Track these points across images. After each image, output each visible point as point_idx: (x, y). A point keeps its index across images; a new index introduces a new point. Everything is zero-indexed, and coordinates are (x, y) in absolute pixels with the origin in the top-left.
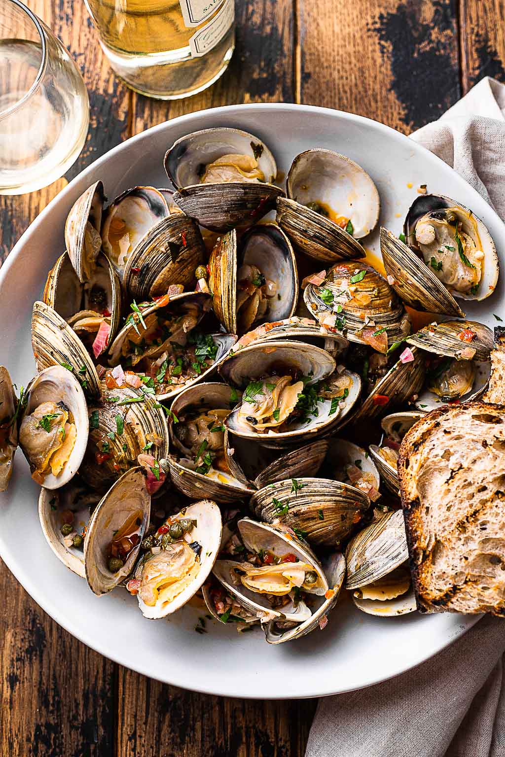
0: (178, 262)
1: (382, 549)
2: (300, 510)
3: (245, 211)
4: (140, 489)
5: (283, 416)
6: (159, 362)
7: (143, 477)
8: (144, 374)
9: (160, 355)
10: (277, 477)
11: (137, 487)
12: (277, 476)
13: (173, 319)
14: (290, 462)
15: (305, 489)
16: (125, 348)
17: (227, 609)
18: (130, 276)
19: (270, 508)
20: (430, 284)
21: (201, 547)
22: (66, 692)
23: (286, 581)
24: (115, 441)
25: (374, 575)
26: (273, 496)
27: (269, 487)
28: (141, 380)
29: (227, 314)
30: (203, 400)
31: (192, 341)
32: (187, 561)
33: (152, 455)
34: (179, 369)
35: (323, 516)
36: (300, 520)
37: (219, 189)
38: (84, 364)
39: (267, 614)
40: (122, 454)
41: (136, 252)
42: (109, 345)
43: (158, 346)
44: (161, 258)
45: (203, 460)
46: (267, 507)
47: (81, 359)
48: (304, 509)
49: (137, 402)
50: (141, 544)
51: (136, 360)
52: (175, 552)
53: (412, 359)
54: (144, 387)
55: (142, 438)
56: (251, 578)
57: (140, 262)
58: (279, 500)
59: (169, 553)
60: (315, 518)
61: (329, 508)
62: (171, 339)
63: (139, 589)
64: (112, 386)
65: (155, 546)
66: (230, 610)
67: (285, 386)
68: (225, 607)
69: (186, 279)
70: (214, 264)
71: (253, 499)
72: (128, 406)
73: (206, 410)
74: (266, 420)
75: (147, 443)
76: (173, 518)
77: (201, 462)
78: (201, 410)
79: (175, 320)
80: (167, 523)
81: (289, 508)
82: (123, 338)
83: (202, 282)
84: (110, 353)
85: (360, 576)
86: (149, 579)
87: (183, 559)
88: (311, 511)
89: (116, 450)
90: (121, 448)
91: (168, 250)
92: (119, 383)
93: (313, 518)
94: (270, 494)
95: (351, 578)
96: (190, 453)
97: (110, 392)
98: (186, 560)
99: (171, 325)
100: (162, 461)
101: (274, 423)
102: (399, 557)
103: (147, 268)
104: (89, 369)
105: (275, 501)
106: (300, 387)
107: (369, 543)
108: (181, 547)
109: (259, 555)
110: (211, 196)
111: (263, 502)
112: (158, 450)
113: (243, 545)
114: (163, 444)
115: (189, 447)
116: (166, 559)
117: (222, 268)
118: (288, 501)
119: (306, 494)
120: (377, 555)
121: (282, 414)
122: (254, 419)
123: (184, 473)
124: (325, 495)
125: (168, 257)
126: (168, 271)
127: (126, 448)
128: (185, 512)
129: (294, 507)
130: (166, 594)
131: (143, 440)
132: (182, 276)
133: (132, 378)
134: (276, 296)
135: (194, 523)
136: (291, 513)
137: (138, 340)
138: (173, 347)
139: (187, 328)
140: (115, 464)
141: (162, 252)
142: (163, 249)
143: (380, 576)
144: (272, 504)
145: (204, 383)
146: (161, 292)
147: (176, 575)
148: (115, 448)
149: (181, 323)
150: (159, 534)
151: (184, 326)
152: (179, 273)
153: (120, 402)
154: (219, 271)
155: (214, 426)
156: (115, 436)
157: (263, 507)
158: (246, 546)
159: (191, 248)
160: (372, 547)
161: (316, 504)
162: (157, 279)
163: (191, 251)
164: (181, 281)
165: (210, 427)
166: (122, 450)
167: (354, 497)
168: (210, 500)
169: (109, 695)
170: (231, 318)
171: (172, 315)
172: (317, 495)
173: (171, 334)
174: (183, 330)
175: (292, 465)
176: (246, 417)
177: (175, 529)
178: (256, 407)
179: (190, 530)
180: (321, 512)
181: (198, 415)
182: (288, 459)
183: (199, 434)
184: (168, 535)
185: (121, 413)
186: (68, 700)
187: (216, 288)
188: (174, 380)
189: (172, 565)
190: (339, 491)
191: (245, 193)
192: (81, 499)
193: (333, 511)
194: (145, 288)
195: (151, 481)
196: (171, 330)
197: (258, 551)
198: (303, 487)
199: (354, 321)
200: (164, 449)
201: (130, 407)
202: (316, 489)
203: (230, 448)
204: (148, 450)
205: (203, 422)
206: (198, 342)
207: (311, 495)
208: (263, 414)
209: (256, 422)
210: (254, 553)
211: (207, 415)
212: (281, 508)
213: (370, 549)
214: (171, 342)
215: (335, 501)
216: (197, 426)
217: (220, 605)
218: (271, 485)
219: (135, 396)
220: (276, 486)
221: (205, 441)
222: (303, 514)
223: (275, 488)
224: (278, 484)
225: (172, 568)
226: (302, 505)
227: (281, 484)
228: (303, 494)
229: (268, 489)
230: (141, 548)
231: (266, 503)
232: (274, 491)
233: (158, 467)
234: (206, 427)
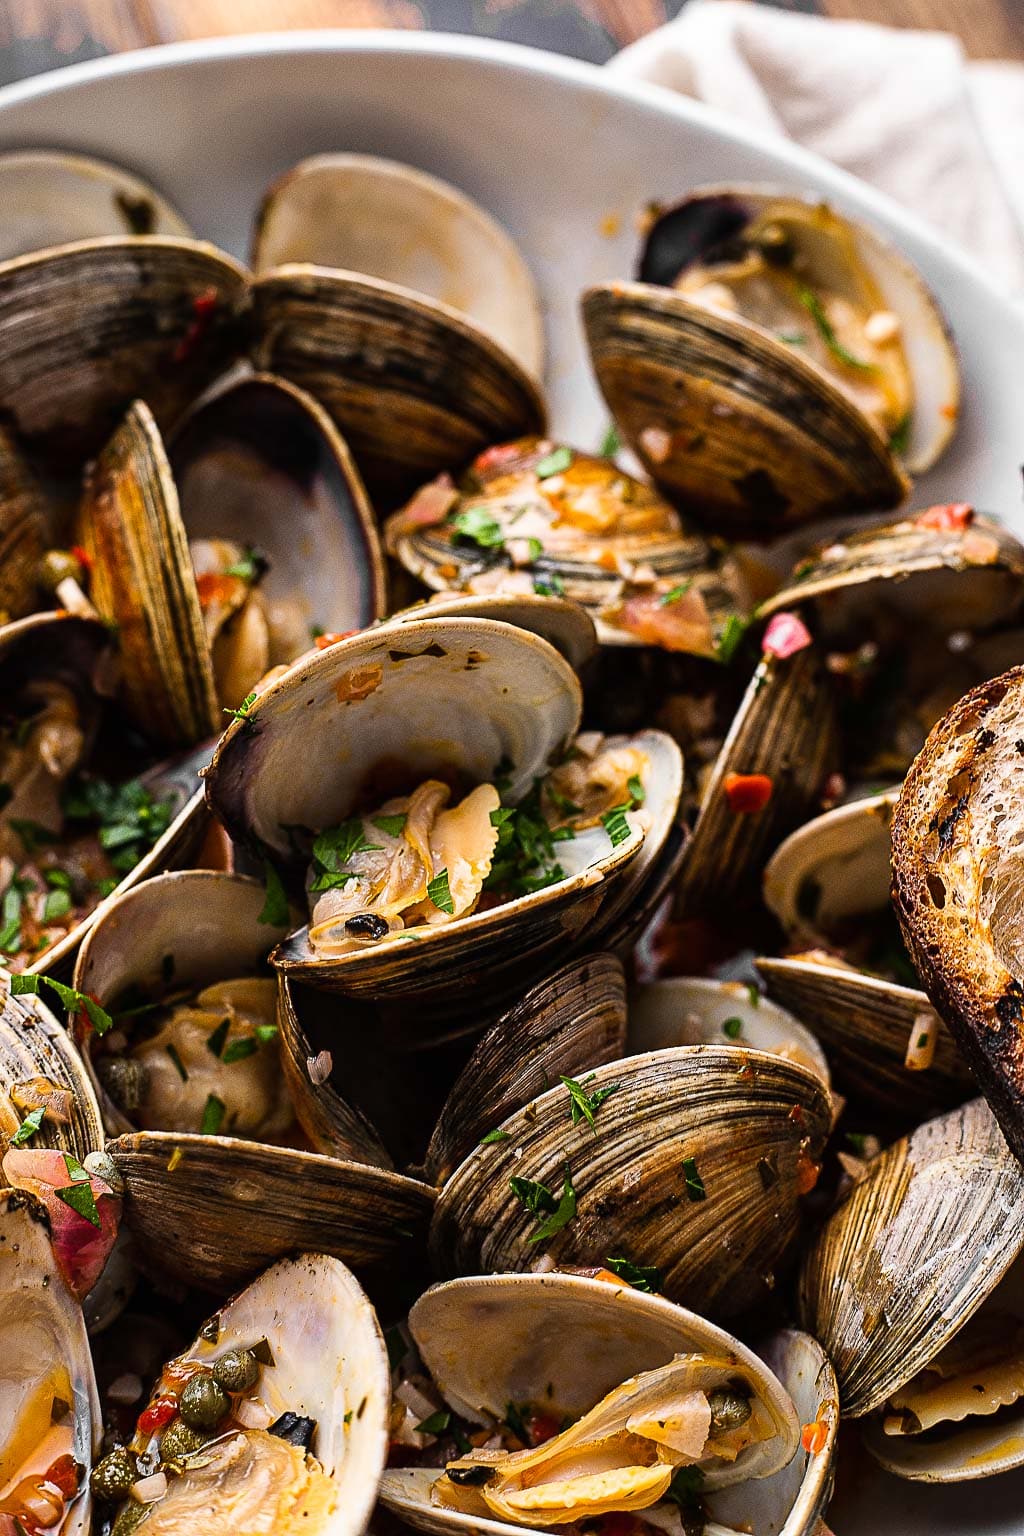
1: (937, 1226)
2: (617, 1188)
3: (155, 346)
4: (40, 1282)
5: (465, 896)
7: (40, 1232)
10: (506, 1097)
11: (26, 1273)
12: (504, 1088)
14: (537, 1028)
15: (615, 1103)
19: (510, 1224)
20: (789, 389)
21: (312, 1424)
25: (946, 1316)
26: (508, 1174)
27: (486, 1147)
29: (178, 666)
30: (168, 963)
31: (77, 810)
32: (276, 1477)
34: (60, 898)
35: (699, 1182)
36: (626, 1227)
37: (60, 273)
46: (497, 1227)
48: (629, 1177)
50: (92, 1481)
52: (223, 1464)
53: (803, 639)
55: (1, 1108)
56: (518, 1484)
58: (535, 1180)
59: (201, 1474)
60: (676, 1202)
61: (717, 1149)
62: (12, 810)
65: (140, 1477)
67: (436, 814)
70: (96, 526)
71: (439, 1215)
73: (187, 991)
74: (413, 919)
75: (22, 1117)
76: (178, 1366)
78: (171, 997)
79: (12, 736)
80: (163, 1390)
81: (579, 1196)
83: (68, 590)
85: (893, 1348)
87: (262, 1477)
88: (657, 1179)
93: (670, 1204)
94: (499, 1171)
95: (860, 1372)
98: (273, 1474)
100: (97, 1159)
101: (440, 924)
102: (1007, 1226)
105: (522, 1187)
106: (488, 799)
107: (878, 1234)
108: (240, 1446)
109: (508, 1423)
110: (40, 301)
111: (480, 1212)
112: (67, 1133)
113: (444, 1407)
114: (78, 1112)
116: (200, 1496)
117: (126, 519)
118: (564, 1170)
119: (622, 1120)
120: (925, 1253)
121: (461, 887)
122: (375, 917)
123: (188, 1157)
124: (688, 1105)
128: (215, 1329)
129: (591, 1184)
131: (5, 1110)
135: (262, 1354)
136: (587, 1213)
139: (56, 758)
143: (969, 1311)
144: (515, 1202)
145: (166, 874)
149: (29, 744)
150: (146, 1438)
151: (46, 750)
155: (230, 1040)
158: (455, 1404)
160: (896, 1239)
161: (667, 1147)
165: (216, 1043)
167: (780, 1088)
168: (293, 1255)
170: (192, 672)
172: (663, 1113)
174: (46, 767)
175: (547, 1039)
176: (342, 926)
177: (199, 1394)
178: (364, 888)
179: (252, 1382)
180: (688, 1169)
181: (167, 1013)
182: (530, 1014)
183: (185, 1077)
184: (180, 1427)
187: (121, 593)
189: (231, 1508)
190: (730, 1078)
191: (145, 278)
193: (730, 1157)
195: (72, 1247)
197: (501, 1413)
198: (604, 1101)
199: (588, 577)
200: (86, 1127)
202: (651, 1092)
203: (315, 1054)
204: (31, 1140)
205: (189, 1029)
207: (639, 1121)
209: (379, 926)
210: (487, 1425)
211: (195, 1006)
212: (550, 1206)
213: (892, 1246)
214: (14, 825)
215: (726, 1116)
216: (172, 1051)
218: (492, 1137)
220: (510, 1131)
221: (212, 1098)
222: (631, 1196)
223: (507, 1141)
224: (515, 1122)
225: (231, 1519)
226: (621, 1164)
227: (528, 1116)
228: (614, 1124)
229: (484, 1156)
230: (94, 1496)
231: (489, 1211)
232: (509, 1151)
233: (86, 1177)
234: (204, 1049)
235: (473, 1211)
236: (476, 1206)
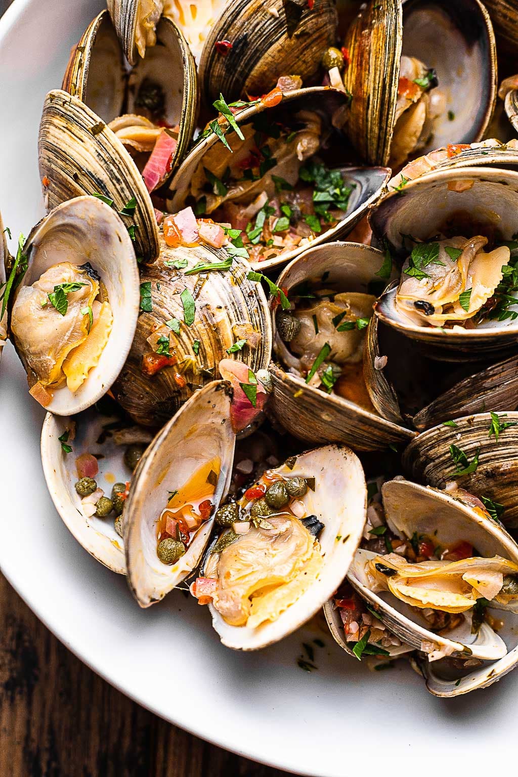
0: (298, 37)
2: (498, 468)
4: (221, 421)
5: (476, 304)
6: (250, 210)
7: (228, 399)
8: (229, 226)
9: (251, 199)
10: (462, 409)
11: (216, 417)
12: (463, 405)
13: (282, 135)
14: (488, 383)
15: (511, 430)
16: (197, 184)
17: (363, 633)
18: (213, 56)
19: (444, 462)
21: (322, 526)
22: (69, 755)
23: (466, 588)
24: (178, 335)
26: (451, 442)
27: (443, 428)
28: (226, 234)
29: (376, 130)
30: (326, 275)
32: (298, 547)
33: (243, 361)
34: (285, 222)
36: (496, 486)
38: (133, 195)
39: (439, 646)
40: (192, 358)
41: (228, 14)
42: (172, 172)
43: (254, 180)
44: (270, 26)
45: (321, 379)
46: (437, 461)
47: (128, 187)
48: (506, 465)
49: (219, 271)
50: (217, 516)
51: (214, 205)
52: (277, 532)
54: (230, 245)
55: (227, 334)
56: (405, 582)
57: (232, 31)
58: (461, 449)
59: (266, 533)
62: (274, 171)
63: (214, 596)
64: (175, 241)
65: (238, 520)
66: (368, 635)
67: (477, 253)
68: (360, 631)
69: (307, 68)
70: (357, 44)
71: (412, 445)
72: (204, 276)
73: (330, 292)
74: (448, 309)
75: (235, 341)
76: (271, 473)
77: (317, 381)
78: (321, 293)
79: (285, 138)
80: (261, 482)
81: (479, 464)
82: (197, 161)
83: (334, 73)
84: (172, 187)
86: (232, 579)
87: (292, 546)
89: (182, 351)
90: (190, 347)
91: (282, 14)
92: (189, 237)
94: (447, 439)
96: (299, 366)
97: (171, 252)
99: (277, 146)
100: (263, 374)
101: (459, 314)
103: (243, 42)
104: (142, 205)
105: (455, 451)
106: (504, 254)
108: (287, 525)
109: (411, 541)
111: (432, 452)
112: (253, 354)
113: (385, 524)
114: (261, 345)
115: (298, 356)
116: (262, 544)
117: (373, 48)
118: (477, 451)
119: (512, 439)
121: (474, 300)
122: (430, 305)
123: (305, 394)
125: (281, 25)
126: (279, 51)
127: (199, 350)
128: (293, 463)
129: (487, 461)
130: (266, 606)
131: (228, 334)
132: (300, 63)
133: (211, 230)
134: (445, 116)
135: (310, 484)
136: (481, 472)
137: (218, 169)
138: (276, 187)
139: (303, 153)
140: (178, 376)
141: (273, 16)
142: (274, 10)
144: (449, 455)
145: (338, 242)
146: (263, 87)
147: (282, 572)
148: (179, 347)
149: (293, 143)
150: (247, 500)
151: (300, 148)
152: (298, 57)
153: (189, 269)
154: (366, 55)
155: (344, 321)
156: (180, 325)
157: (431, 459)
158: (390, 526)
159: (319, 15)
162: (259, 65)
163: (320, 20)
164: (298, 71)
165: (336, 321)
166: (191, 352)
168: (339, 444)
169: (140, 761)
170: (382, 135)
171: (280, 128)
173: (275, 162)
174: (297, 156)
175: (491, 389)
176: (412, 302)
177: (277, 492)
178: (430, 285)
179: (299, 495)
181: (318, 299)
182: (487, 377)
183: (317, 332)
184: (263, 503)
185: (191, 287)
186: (73, 768)
187: (359, 83)
188: (277, 241)
189: (274, 556)
192: (110, 435)
194: (237, 80)
195: (239, 409)
196: (275, 155)
197: (409, 535)
198: (507, 428)
200: (263, 354)
201: (207, 278)
203: (380, 356)
204: (236, 353)
205: (326, 311)
206: (318, 179)
208: (442, 298)
209: (430, 309)
210: (402, 538)
211: (332, 300)
212: (466, 464)
214: (274, 178)
216: (315, 318)
217: (353, 627)
218: (449, 423)
219: (215, 260)
220: (459, 424)
221: (327, 345)
222: (503, 474)
223: (455, 428)
224: (462, 421)
225: (272, 561)
226: (504, 458)
227: (469, 421)
228: (508, 440)
229: (442, 430)
230: (215, 523)
231: (435, 453)
232: (455, 432)
233: (256, 383)
234: (330, 322)
235: (428, 450)
236: (431, 449)
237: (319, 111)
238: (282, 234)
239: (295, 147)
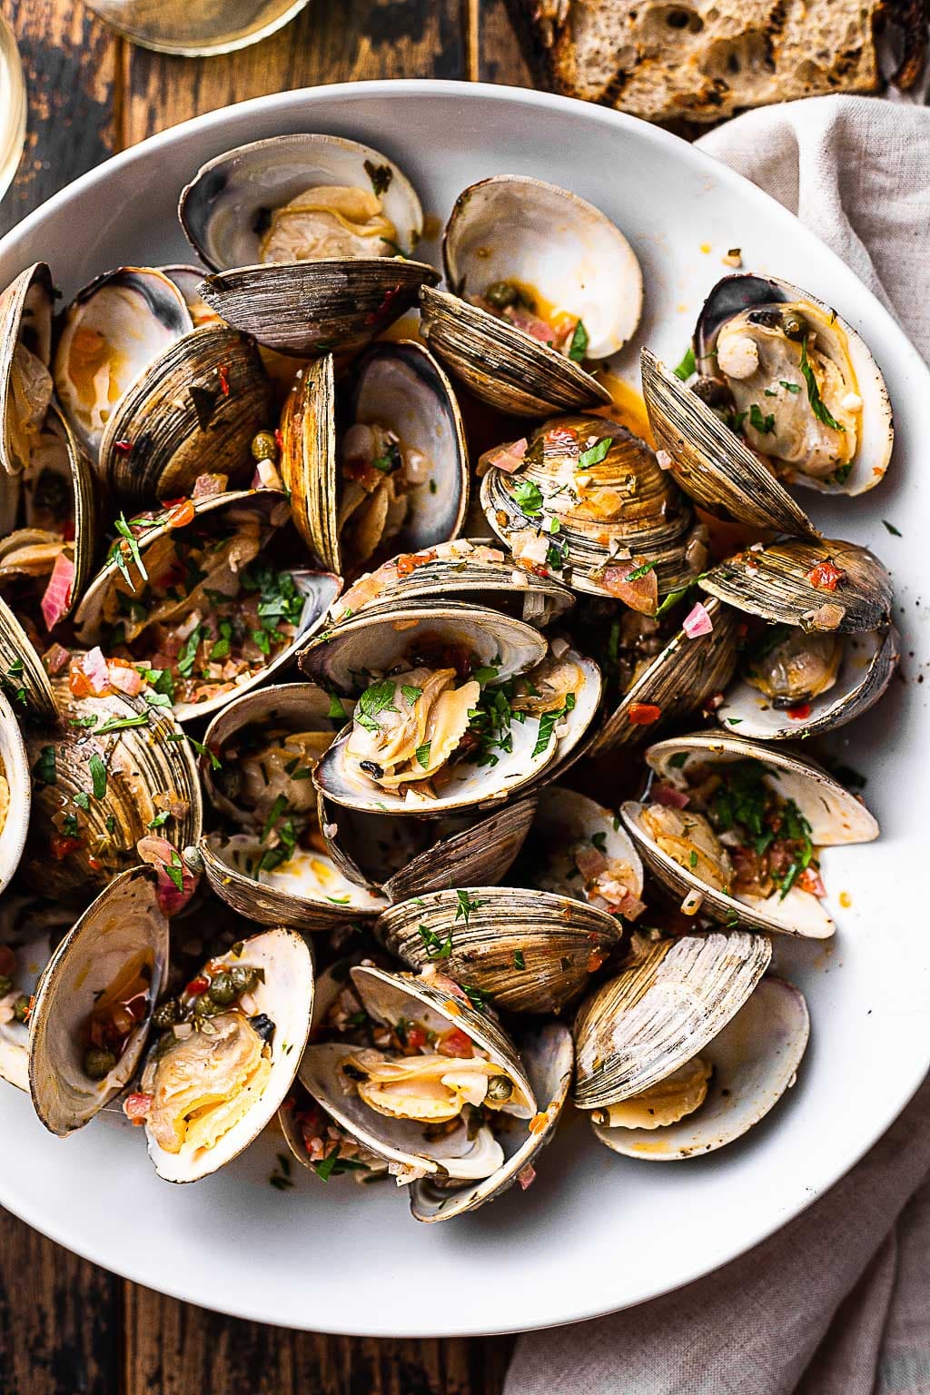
0: (213, 428)
1: (649, 1027)
2: (475, 951)
3: (353, 317)
4: (145, 909)
5: (438, 757)
6: (183, 631)
7: (150, 885)
8: (147, 664)
9: (181, 619)
10: (426, 885)
11: (138, 905)
12: (426, 881)
13: (207, 545)
14: (452, 855)
15: (485, 910)
16: (110, 608)
17: (330, 1150)
18: (114, 457)
19: (416, 944)
20: (746, 475)
21: (273, 1027)
22: (19, 1292)
23: (447, 1093)
24: (88, 812)
25: (631, 1083)
26: (419, 922)
27: (411, 904)
28: (142, 678)
29: (319, 535)
30: (273, 714)
31: (249, 586)
32: (244, 1055)
33: (169, 839)
34: (223, 647)
35: (523, 962)
36: (476, 971)
37: (293, 275)
38: (19, 656)
39: (410, 1168)
40: (105, 838)
41: (123, 411)
42: (75, 607)
43: (178, 602)
44: (176, 420)
45: (279, 836)
46: (409, 942)
47: (12, 646)
48: (484, 948)
49: (135, 727)
50: (152, 1019)
51: (134, 631)
52: (219, 1037)
53: (708, 628)
54: (150, 692)
55: (146, 804)
56: (379, 1086)
57: (132, 430)
58: (432, 930)
59: (208, 1038)
60: (507, 967)
61: (538, 948)
62: (205, 584)
63: (146, 1116)
64: (82, 692)
65: (180, 1020)
66: (337, 1150)
67: (442, 691)
68: (325, 1148)
69: (232, 461)
70: (290, 430)
71: (379, 923)
72: (116, 736)
73: (281, 733)
74: (401, 768)
75: (157, 814)
76: (217, 962)
77: (274, 839)
78: (271, 735)
79: (212, 547)
80: (205, 974)
81: (453, 947)
82: (104, 589)
83: (265, 470)
84: (77, 620)
85: (601, 1084)
86: (168, 1095)
87: (235, 1054)
88: (498, 954)
89: (93, 830)
90: (102, 825)
91: (191, 404)
92: (98, 686)
93: (503, 967)
94: (415, 918)
95: (585, 1086)
96: (252, 821)
97: (79, 705)
98: (242, 1054)
99: (206, 558)
100: (189, 852)
101: (418, 772)
102: (683, 1046)
103: (147, 442)
104: (29, 665)
105: (425, 932)
106: (472, 691)
107: (620, 1013)
108: (232, 1027)
109: (397, 1029)
110: (276, 289)
111: (400, 932)
112: (181, 826)
113: (364, 1011)
114: (190, 814)
115: (250, 809)
116: (203, 1053)
117: (305, 439)
118: (450, 932)
119: (486, 919)
120: (636, 1040)
121: (437, 753)
122: (377, 766)
123: (233, 881)
124: (526, 922)
125: (190, 418)
126: (192, 448)
127: (113, 826)
128: (240, 949)
129: (462, 944)
130: (203, 1130)
131: (148, 808)
132: (222, 456)
133: (122, 674)
134: (427, 486)
135: (259, 975)
136: (457, 956)
137: (134, 589)
138: (211, 602)
139: (237, 562)
140: (92, 858)
141: (179, 409)
142: (179, 403)
143: (643, 1087)
144: (418, 936)
145: (273, 686)
146: (181, 490)
147: (218, 1090)
148: (90, 826)
149: (224, 553)
150: (190, 995)
151: (232, 558)
152: (217, 451)
153: (98, 727)
154: (299, 446)
155: (299, 767)
156: (89, 800)
157: (401, 940)
158: (370, 1011)
159: (240, 398)
160: (627, 1022)
161: (505, 940)
162: (169, 465)
163: (242, 403)
164: (221, 466)
165: (290, 768)
166: (105, 831)
167: (586, 923)
168: (290, 927)
169: (106, 1296)
170: (327, 543)
171: (205, 538)
172: (511, 922)
173: (205, 575)
174: (229, 567)
175: (458, 861)
176: (359, 761)
177: (221, 986)
178: (380, 740)
179: (251, 988)
180: (519, 955)
181: (265, 745)
182: (449, 850)
183: (267, 783)
184: (207, 999)
185: (101, 750)
186: (24, 1307)
187: (296, 481)
188: (214, 671)
189: (214, 1067)
190: (555, 913)
191: (350, 281)
192: (30, 917)
193: (545, 954)
194: (147, 483)
195: (168, 893)
196: (204, 567)
197: (395, 1022)
198: (480, 906)
199: (587, 549)
200: (193, 824)
201: (120, 738)
202: (507, 910)
203: (329, 823)
204: (159, 828)
205: (275, 759)
206: (264, 588)
207: (497, 922)
208: (397, 753)
209: (379, 772)
210: (386, 1025)
211: (283, 745)
212: (438, 946)
213: (622, 1026)
214: (207, 592)
215: (547, 933)
216: (264, 768)
217: (316, 1145)
218: (415, 899)
219: (131, 714)
220: (425, 902)
221: (282, 797)
222: (482, 958)
223: (422, 906)
224: (429, 898)
225: (213, 1074)
226: (480, 940)
227: (436, 898)
228: (482, 920)
229: (409, 907)
230: (151, 1025)
231: (405, 933)
232: (422, 911)
233: (180, 866)
234: (281, 770)
235: (398, 929)
236: (399, 928)
237: (256, 511)
238: (222, 662)
239: (226, 556)
